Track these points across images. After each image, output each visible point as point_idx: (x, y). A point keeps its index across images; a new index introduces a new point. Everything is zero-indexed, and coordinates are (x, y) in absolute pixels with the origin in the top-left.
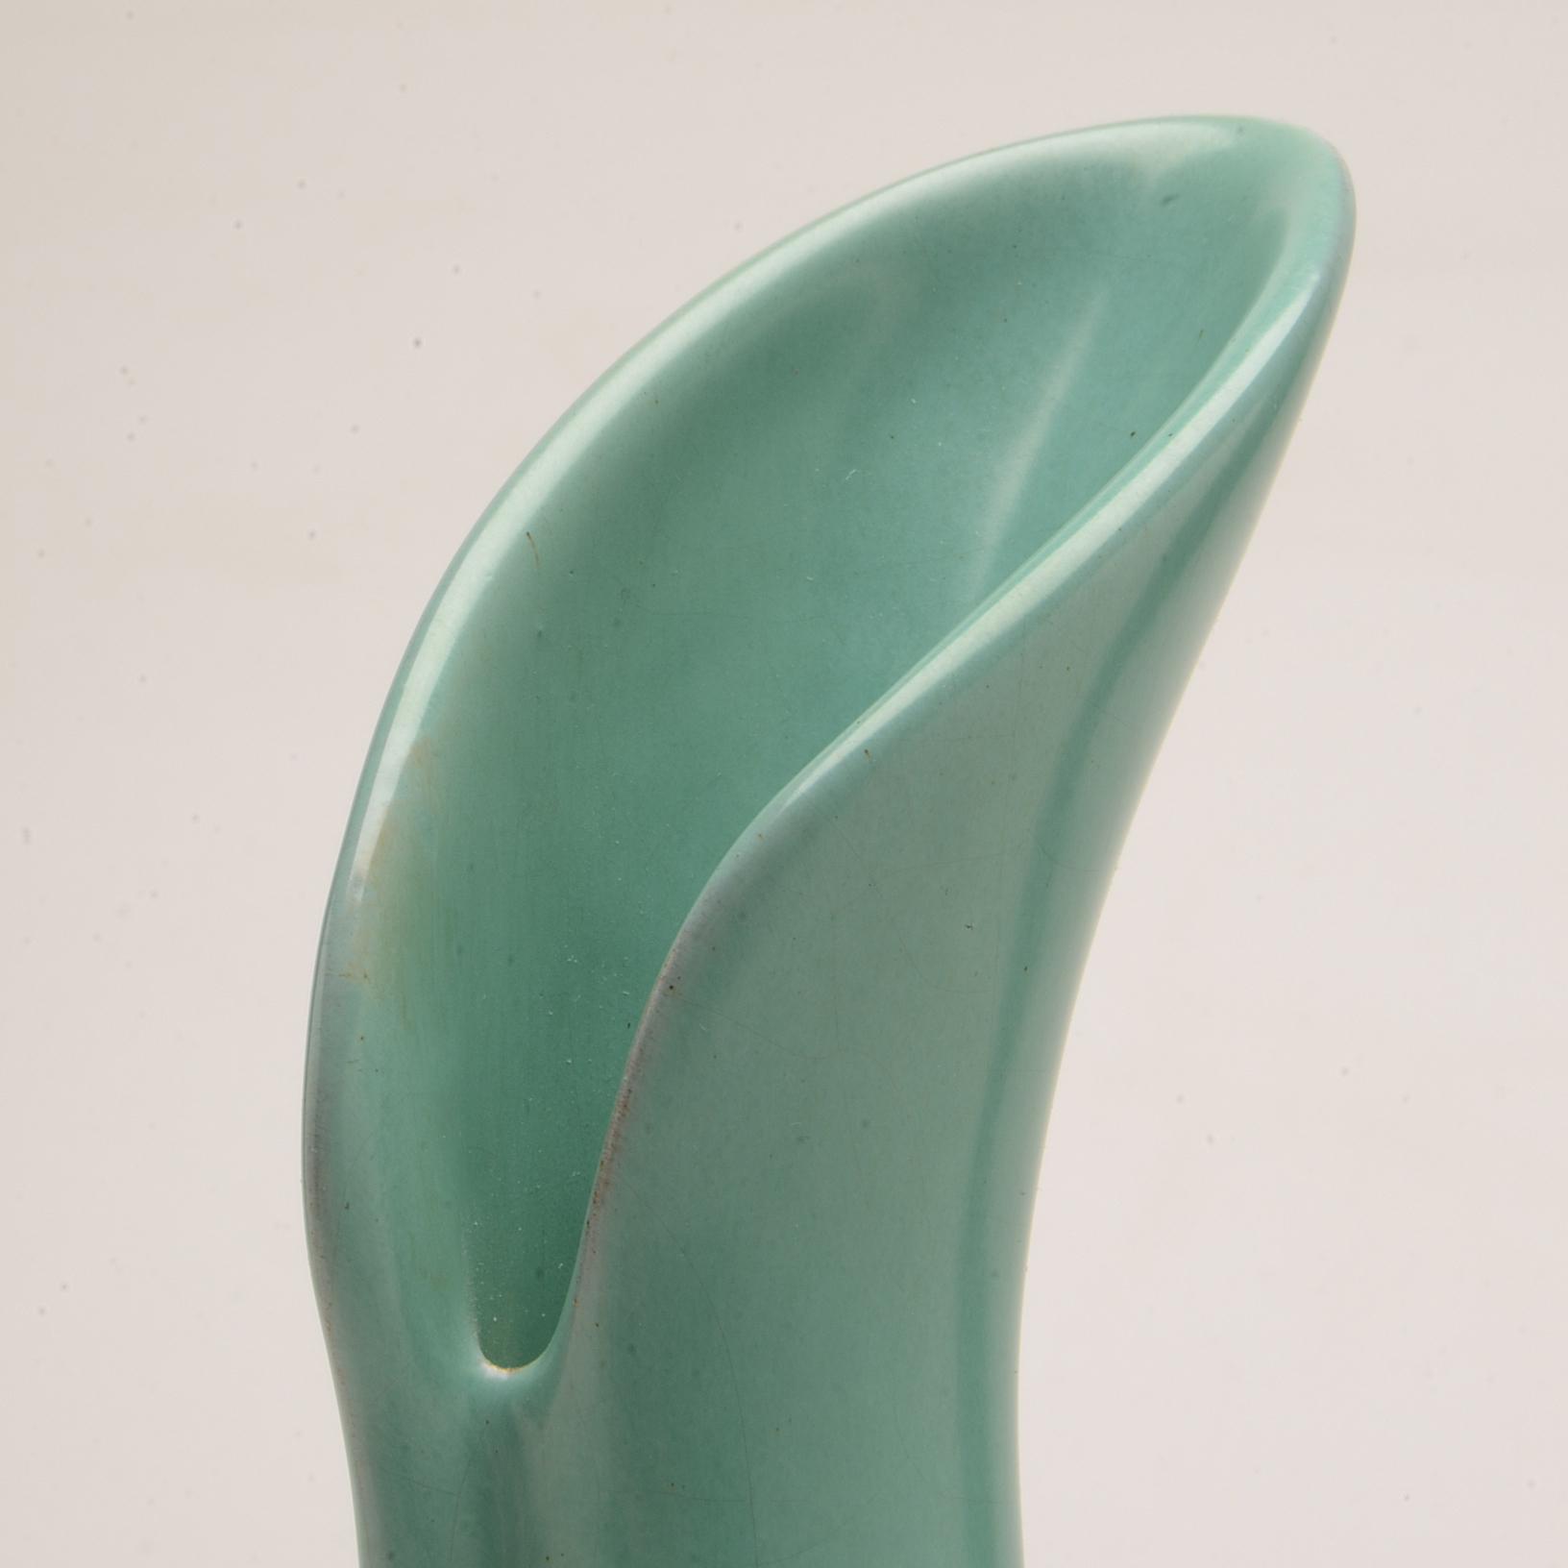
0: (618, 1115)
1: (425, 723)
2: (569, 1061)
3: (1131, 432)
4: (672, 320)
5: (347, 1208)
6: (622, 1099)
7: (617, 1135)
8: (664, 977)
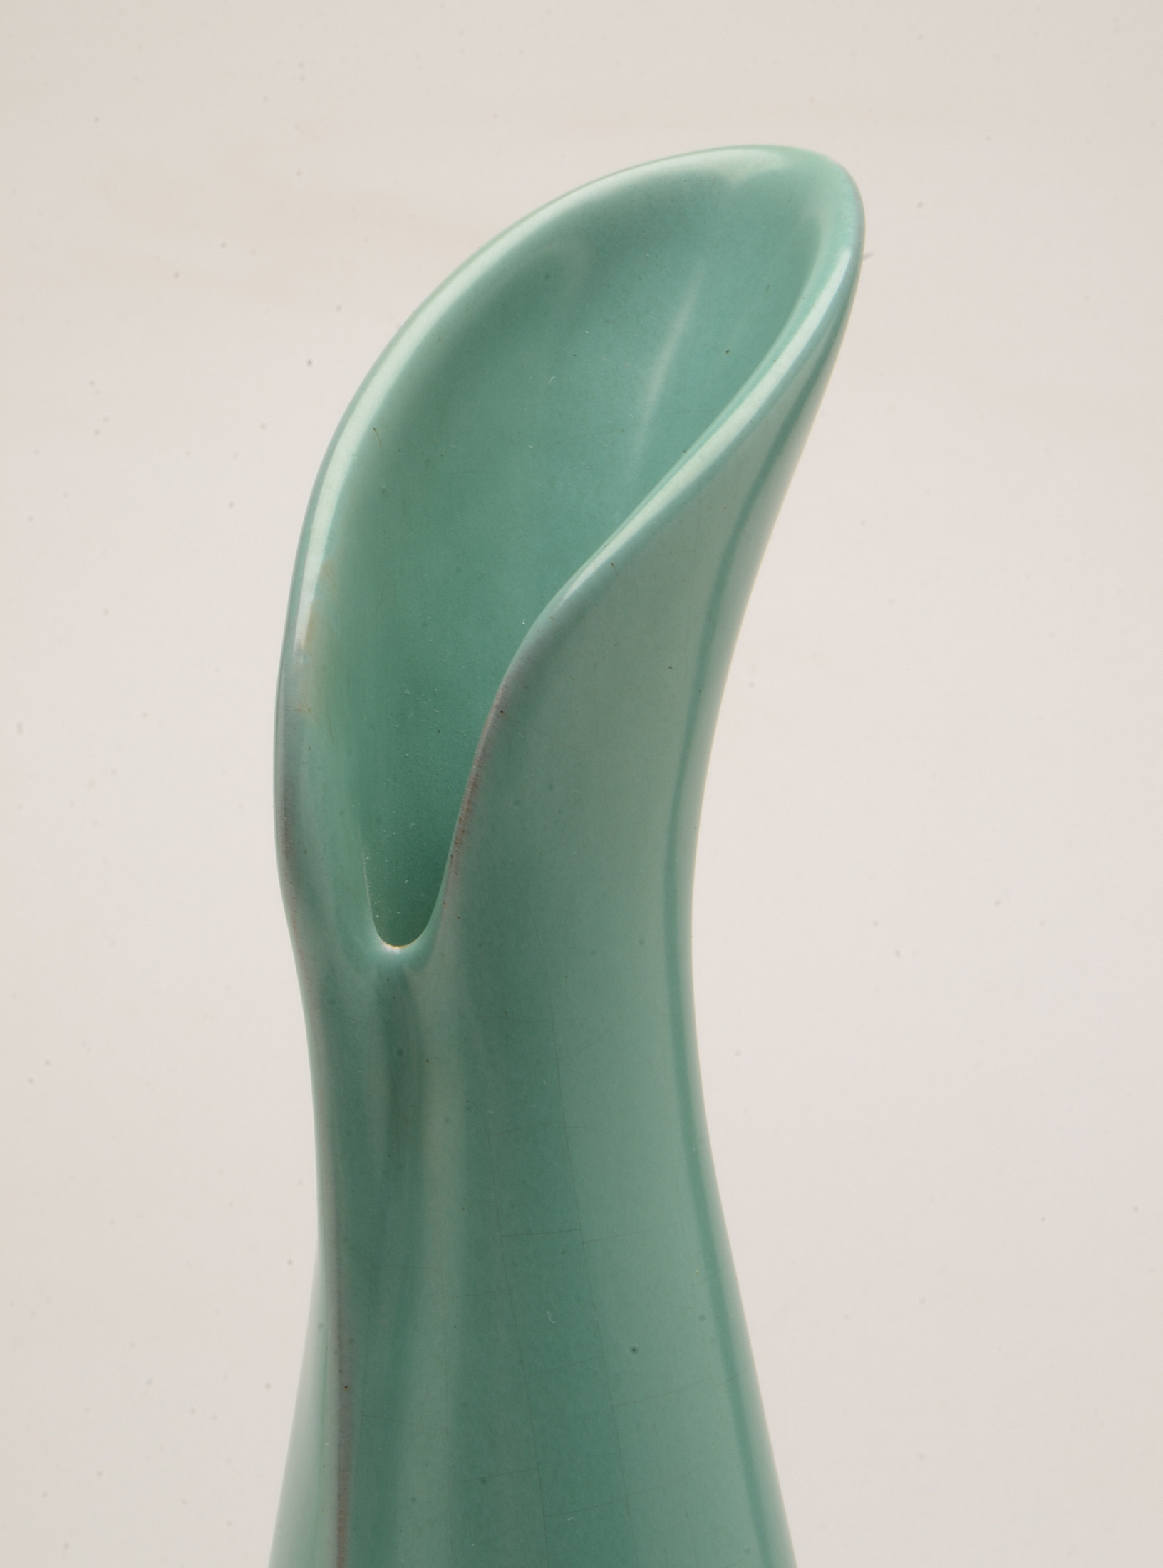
0: (470, 790)
1: (327, 550)
2: (407, 755)
3: (726, 350)
4: (442, 287)
5: (305, 852)
6: (472, 780)
7: (469, 802)
8: (497, 706)
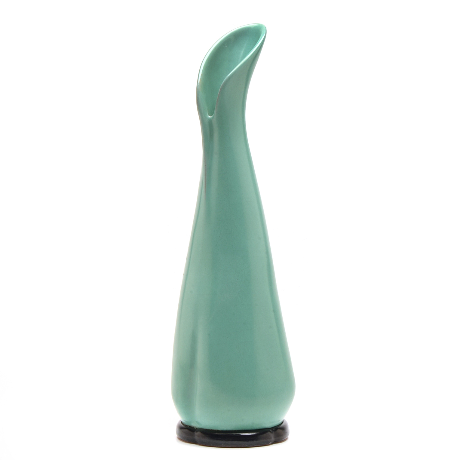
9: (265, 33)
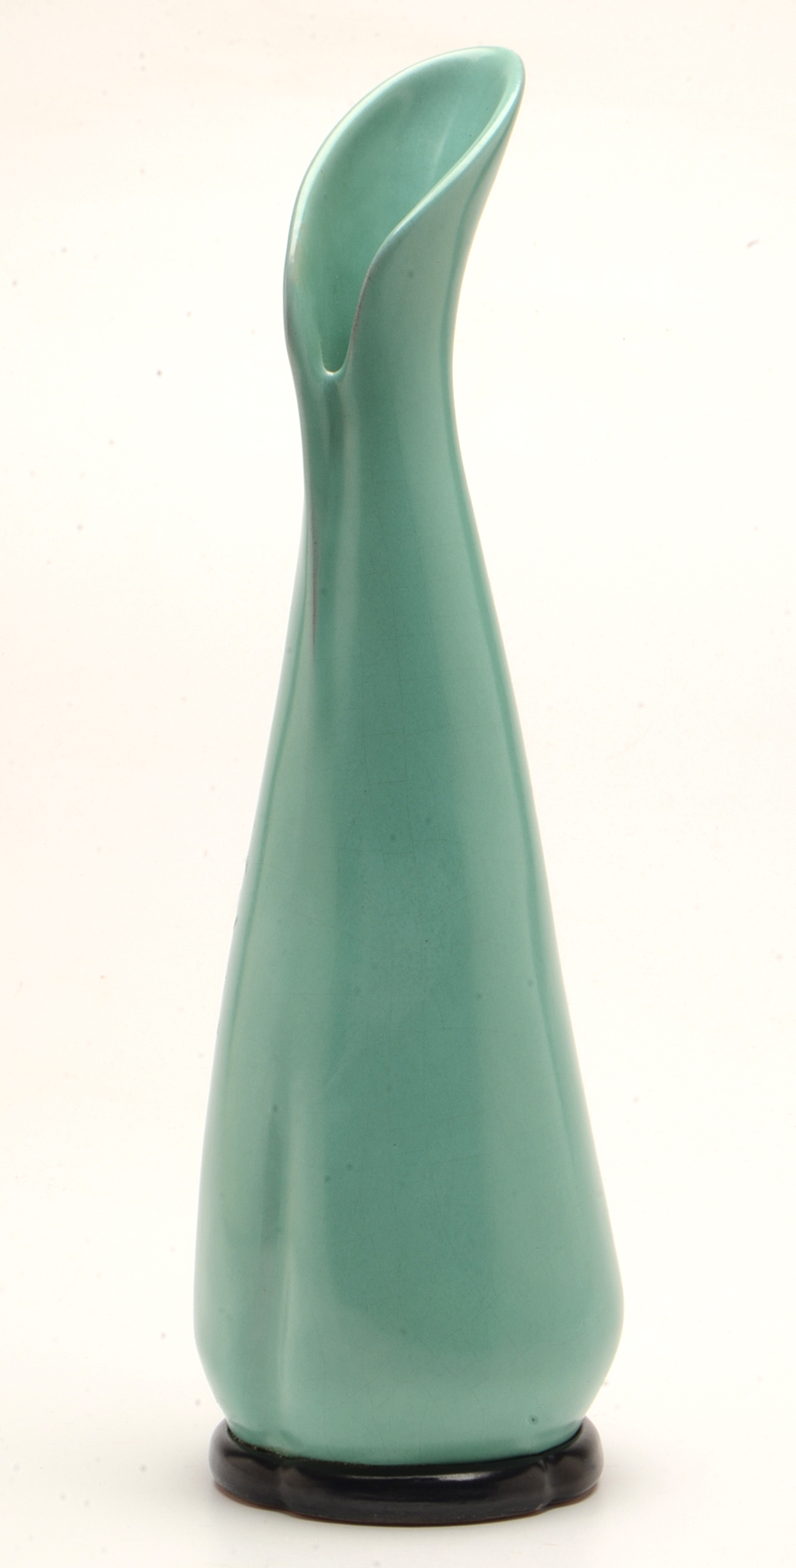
9: (520, 82)
